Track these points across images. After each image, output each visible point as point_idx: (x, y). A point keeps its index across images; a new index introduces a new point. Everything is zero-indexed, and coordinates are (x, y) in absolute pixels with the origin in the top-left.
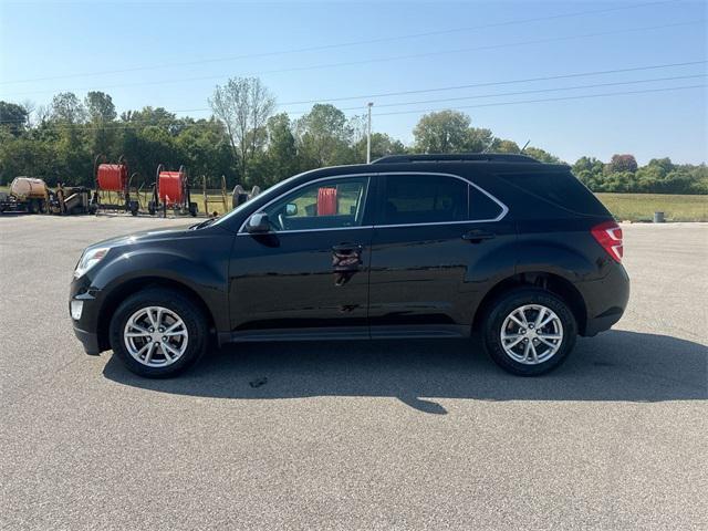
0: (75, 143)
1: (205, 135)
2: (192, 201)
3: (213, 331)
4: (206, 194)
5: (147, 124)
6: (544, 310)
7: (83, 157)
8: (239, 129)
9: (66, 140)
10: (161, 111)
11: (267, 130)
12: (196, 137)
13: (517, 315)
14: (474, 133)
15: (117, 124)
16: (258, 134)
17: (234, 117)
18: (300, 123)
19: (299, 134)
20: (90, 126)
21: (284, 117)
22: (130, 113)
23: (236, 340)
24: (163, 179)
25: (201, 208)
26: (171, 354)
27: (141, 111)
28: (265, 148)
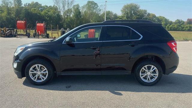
0: (9, 14)
1: (52, 11)
2: (47, 33)
3: (55, 72)
4: (52, 31)
5: (32, 7)
6: (153, 66)
7: (11, 18)
8: (63, 9)
9: (6, 12)
10: (37, 3)
11: (72, 9)
12: (49, 12)
13: (145, 68)
14: (141, 11)
15: (22, 7)
16: (69, 11)
17: (61, 5)
18: (83, 7)
19: (83, 11)
20: (14, 8)
21: (78, 5)
22: (27, 4)
23: (62, 74)
24: (38, 26)
25: (50, 35)
26: (43, 78)
27: (30, 3)
28: (71, 16)
